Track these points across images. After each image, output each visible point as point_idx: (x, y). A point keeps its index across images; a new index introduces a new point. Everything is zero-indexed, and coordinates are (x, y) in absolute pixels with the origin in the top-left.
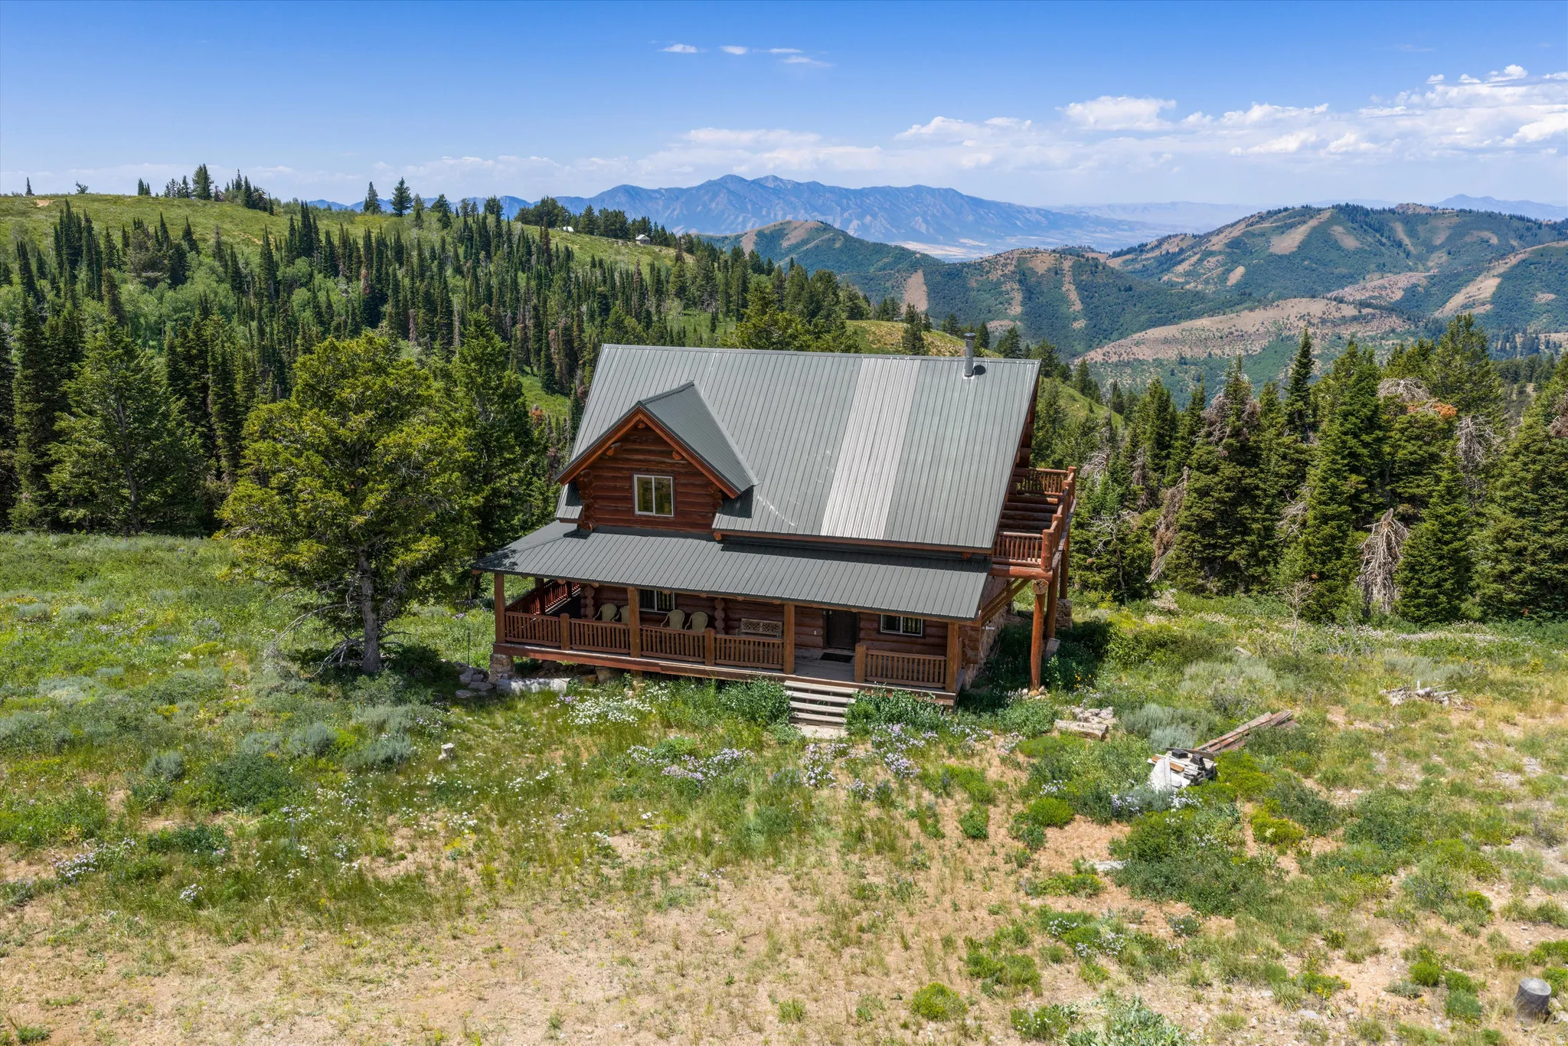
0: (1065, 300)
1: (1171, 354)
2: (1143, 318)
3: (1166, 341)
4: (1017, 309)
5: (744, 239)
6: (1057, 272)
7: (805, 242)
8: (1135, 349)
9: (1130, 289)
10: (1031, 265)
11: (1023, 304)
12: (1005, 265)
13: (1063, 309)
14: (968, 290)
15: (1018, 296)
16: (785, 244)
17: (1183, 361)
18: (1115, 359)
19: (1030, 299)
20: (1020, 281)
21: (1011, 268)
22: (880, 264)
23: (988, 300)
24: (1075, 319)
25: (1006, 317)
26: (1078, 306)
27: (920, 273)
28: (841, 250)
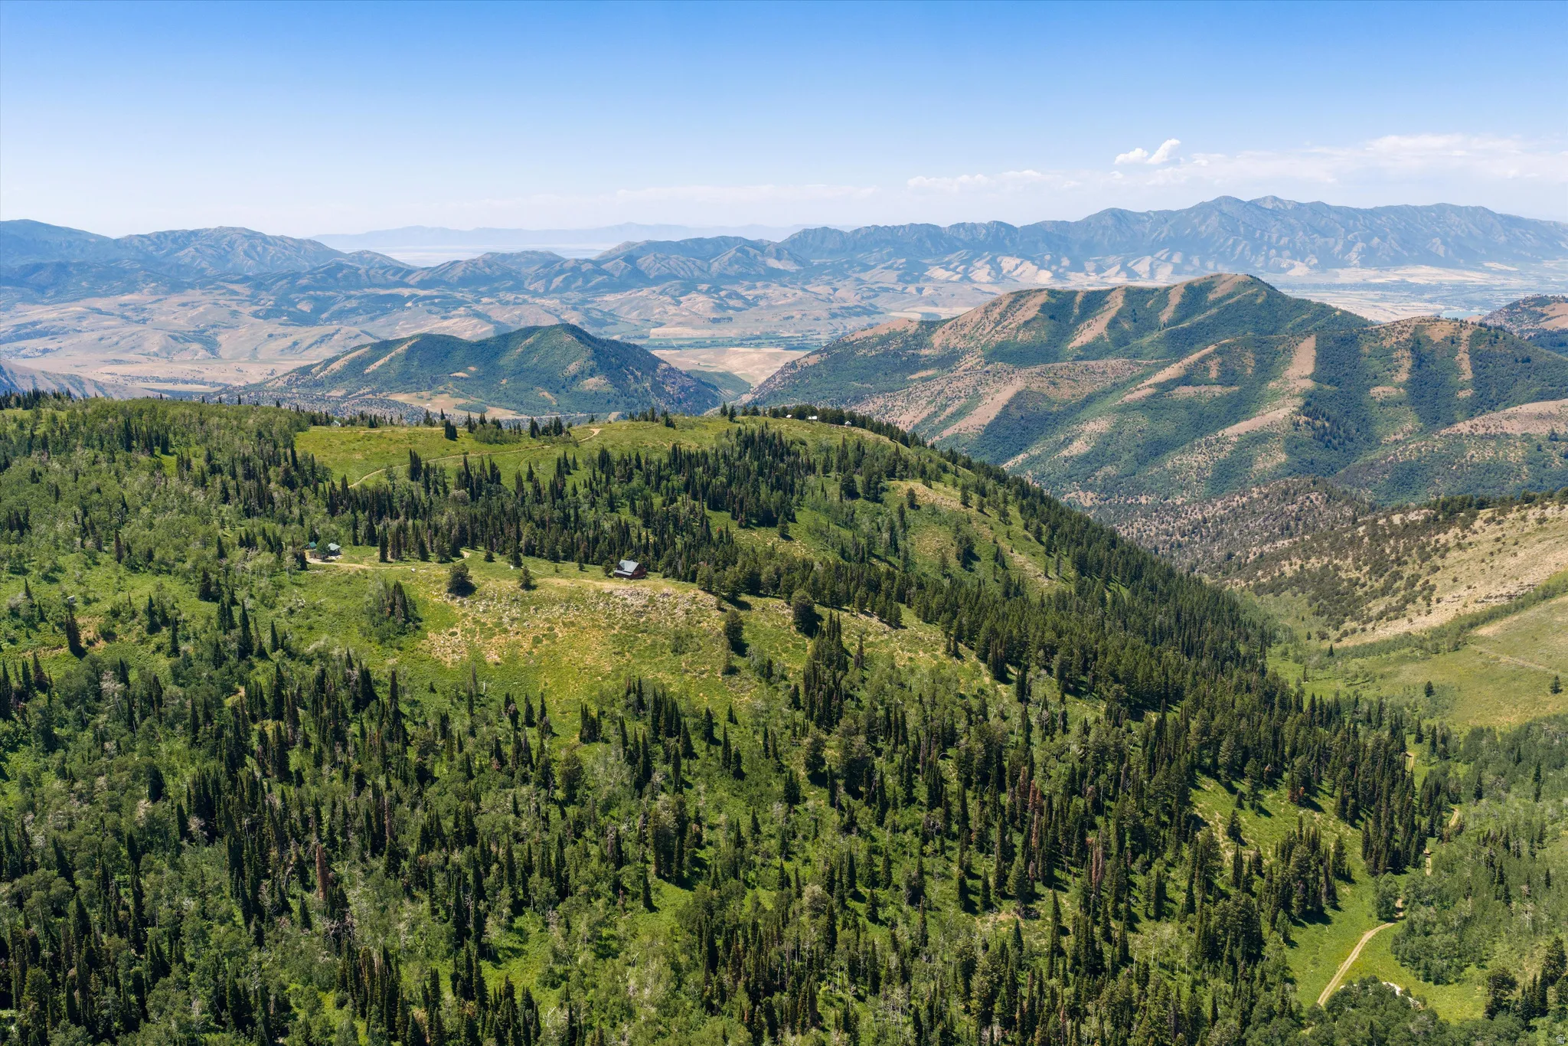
0: (1456, 370)
1: (1542, 429)
2: (1534, 390)
3: (1540, 417)
4: (1403, 376)
5: (1172, 292)
6: (1453, 341)
7: (1230, 296)
8: (1505, 423)
9: (1528, 360)
10: (1427, 333)
11: (1410, 371)
12: (1401, 333)
13: (1452, 378)
14: (1360, 355)
15: (1407, 364)
16: (1211, 297)
17: (1553, 437)
18: (1482, 431)
19: (1419, 366)
20: (1412, 349)
21: (1406, 336)
22: (1299, 320)
23: (1376, 366)
24: (1462, 389)
25: (1391, 383)
26: (1468, 375)
27: (1313, 338)
28: (1261, 306)
